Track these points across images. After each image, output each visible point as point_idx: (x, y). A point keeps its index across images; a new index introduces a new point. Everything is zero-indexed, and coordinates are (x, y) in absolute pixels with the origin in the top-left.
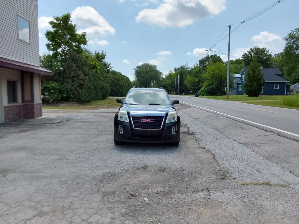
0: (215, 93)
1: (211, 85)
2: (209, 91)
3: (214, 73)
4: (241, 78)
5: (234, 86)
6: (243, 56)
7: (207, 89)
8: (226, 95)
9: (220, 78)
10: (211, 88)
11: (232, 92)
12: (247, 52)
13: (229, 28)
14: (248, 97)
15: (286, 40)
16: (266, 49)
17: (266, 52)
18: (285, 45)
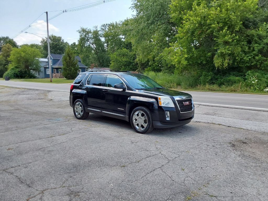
0: (23, 76)
1: (19, 68)
2: (16, 74)
3: (21, 56)
4: (48, 62)
5: (41, 70)
6: (41, 41)
7: (13, 72)
8: (49, 77)
9: (27, 61)
10: (19, 71)
11: (39, 75)
12: (46, 39)
13: (46, 14)
14: (65, 80)
15: (80, 32)
16: (62, 38)
17: (61, 41)
18: (80, 37)
